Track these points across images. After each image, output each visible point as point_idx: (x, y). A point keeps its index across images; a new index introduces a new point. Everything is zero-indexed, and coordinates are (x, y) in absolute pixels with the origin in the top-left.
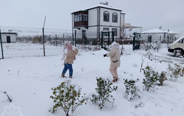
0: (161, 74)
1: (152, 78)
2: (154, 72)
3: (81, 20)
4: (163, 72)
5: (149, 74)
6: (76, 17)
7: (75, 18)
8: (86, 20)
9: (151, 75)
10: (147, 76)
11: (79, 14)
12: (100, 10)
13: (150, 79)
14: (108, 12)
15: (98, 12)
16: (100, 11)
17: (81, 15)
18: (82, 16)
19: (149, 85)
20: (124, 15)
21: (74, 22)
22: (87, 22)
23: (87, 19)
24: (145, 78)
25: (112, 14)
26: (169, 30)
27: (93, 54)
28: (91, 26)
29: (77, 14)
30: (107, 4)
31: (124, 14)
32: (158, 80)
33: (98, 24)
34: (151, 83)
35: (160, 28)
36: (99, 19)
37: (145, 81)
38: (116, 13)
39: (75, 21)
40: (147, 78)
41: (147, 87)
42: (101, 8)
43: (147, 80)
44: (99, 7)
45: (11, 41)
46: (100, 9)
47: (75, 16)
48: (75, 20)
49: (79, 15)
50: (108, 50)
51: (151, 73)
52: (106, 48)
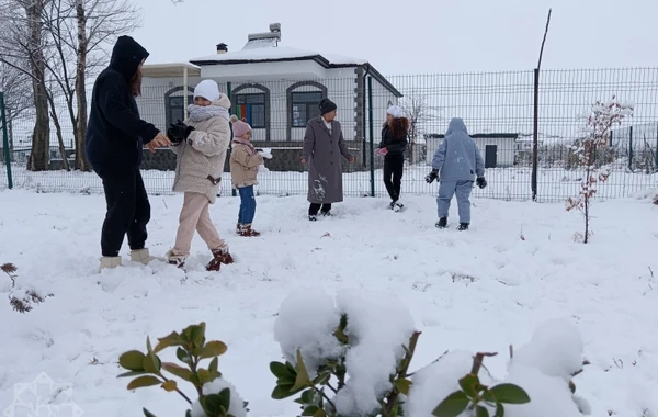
45: (498, 161)
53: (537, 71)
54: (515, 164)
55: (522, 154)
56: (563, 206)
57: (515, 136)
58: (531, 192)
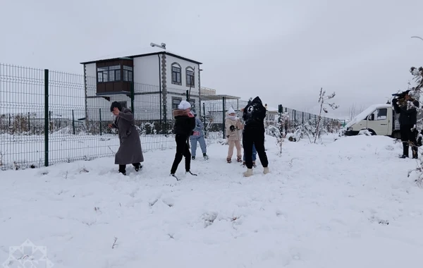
3: (119, 78)
6: (102, 72)
7: (100, 74)
8: (130, 80)
12: (166, 60)
14: (179, 65)
15: (161, 63)
17: (119, 67)
18: (122, 70)
21: (98, 83)
23: (131, 77)
25: (186, 69)
28: (143, 94)
29: (105, 66)
33: (162, 88)
36: (164, 78)
38: (191, 68)
39: (100, 81)
42: (166, 56)
44: (163, 53)
46: (164, 57)
47: (99, 70)
48: (100, 78)
49: (112, 67)
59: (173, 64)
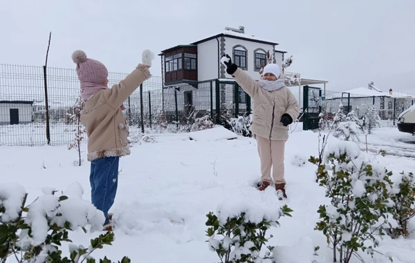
0: (401, 186)
1: (362, 203)
2: (369, 170)
3: (180, 67)
4: (407, 174)
5: (348, 183)
6: (168, 61)
7: (167, 64)
8: (193, 68)
9: (358, 189)
10: (336, 192)
11: (177, 53)
12: (225, 42)
13: (352, 205)
14: (244, 48)
15: (220, 48)
16: (224, 45)
17: (180, 55)
18: (183, 57)
19: (347, 237)
20: (283, 56)
21: (166, 73)
22: (196, 71)
23: (195, 64)
24: (327, 202)
25: (255, 51)
26: (391, 90)
27: (191, 139)
28: (205, 81)
29: (171, 55)
30: (242, 30)
31: (283, 53)
32: (389, 209)
33: (220, 75)
34: (357, 227)
35: (370, 86)
37: (327, 218)
38: (263, 50)
39: (167, 71)
40: (335, 203)
41: (338, 246)
42: (225, 38)
43: (338, 215)
44: (222, 35)
45: (21, 119)
47: (167, 59)
48: (167, 67)
49: (176, 56)
50: (233, 128)
51: (353, 176)
52: (230, 123)
53: (45, 68)
54: (32, 121)
55: (37, 114)
56: (66, 147)
57: (31, 103)
58: (46, 140)
59: (235, 47)
